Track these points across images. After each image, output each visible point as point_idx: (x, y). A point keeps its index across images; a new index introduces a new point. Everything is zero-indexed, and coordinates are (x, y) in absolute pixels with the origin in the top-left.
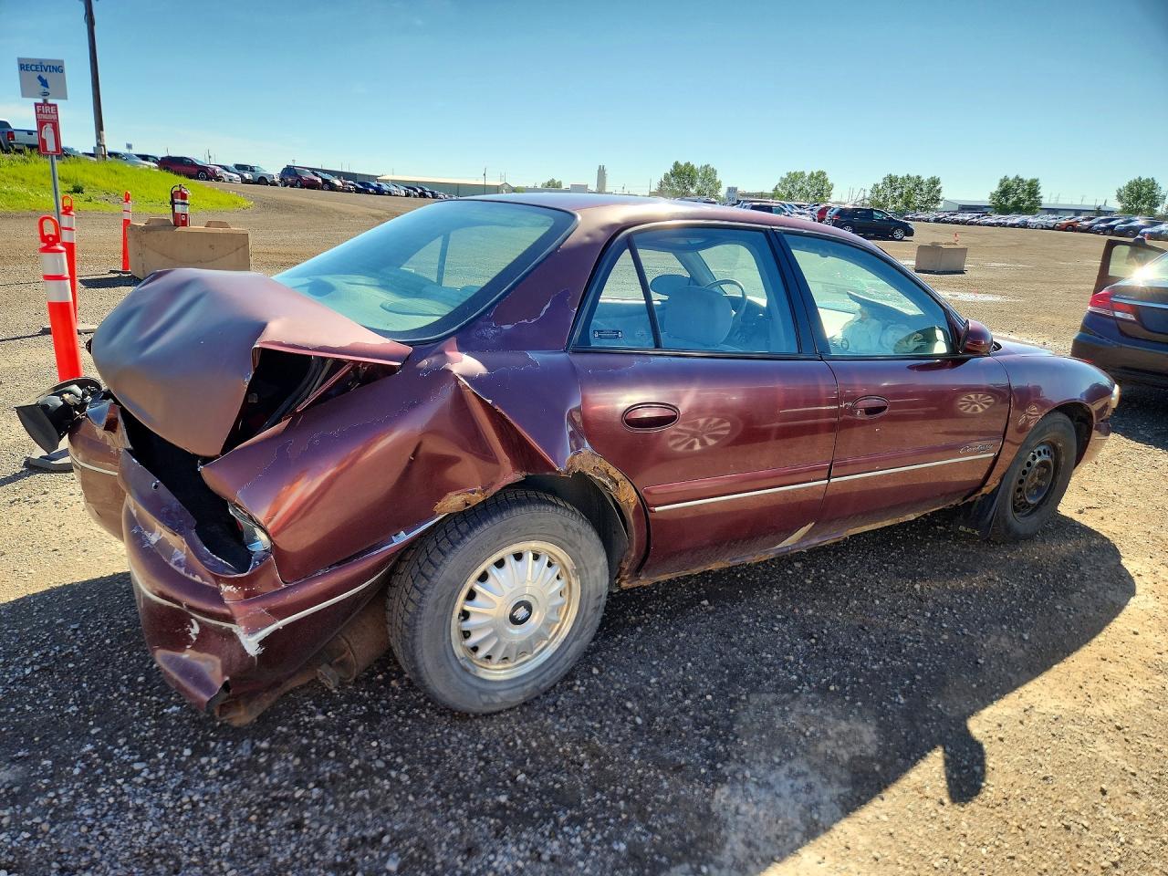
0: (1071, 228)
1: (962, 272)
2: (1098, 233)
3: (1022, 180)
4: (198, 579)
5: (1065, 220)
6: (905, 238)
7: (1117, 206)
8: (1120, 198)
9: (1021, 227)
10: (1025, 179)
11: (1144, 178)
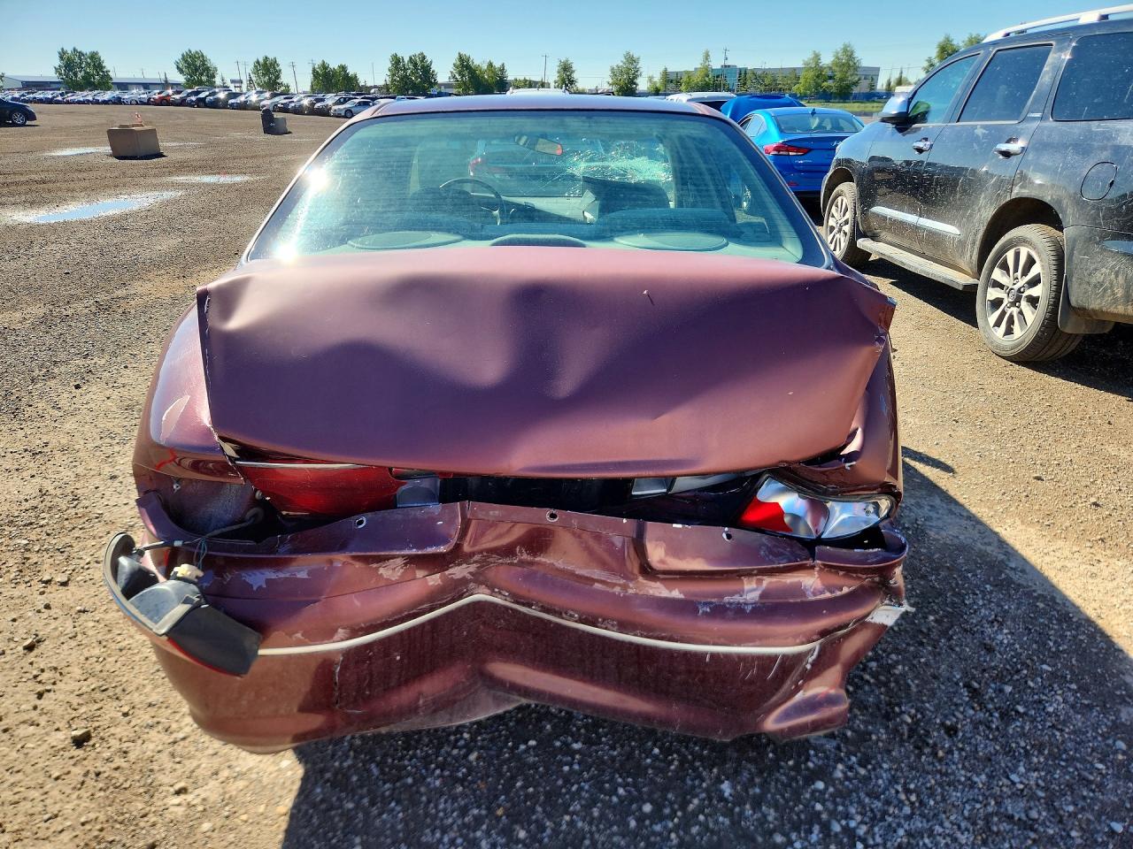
0: (164, 102)
1: (161, 155)
2: (193, 106)
3: (81, 54)
4: (846, 590)
5: (155, 94)
6: (28, 123)
7: (181, 79)
8: (181, 71)
9: (114, 103)
10: (84, 52)
11: (193, 51)
